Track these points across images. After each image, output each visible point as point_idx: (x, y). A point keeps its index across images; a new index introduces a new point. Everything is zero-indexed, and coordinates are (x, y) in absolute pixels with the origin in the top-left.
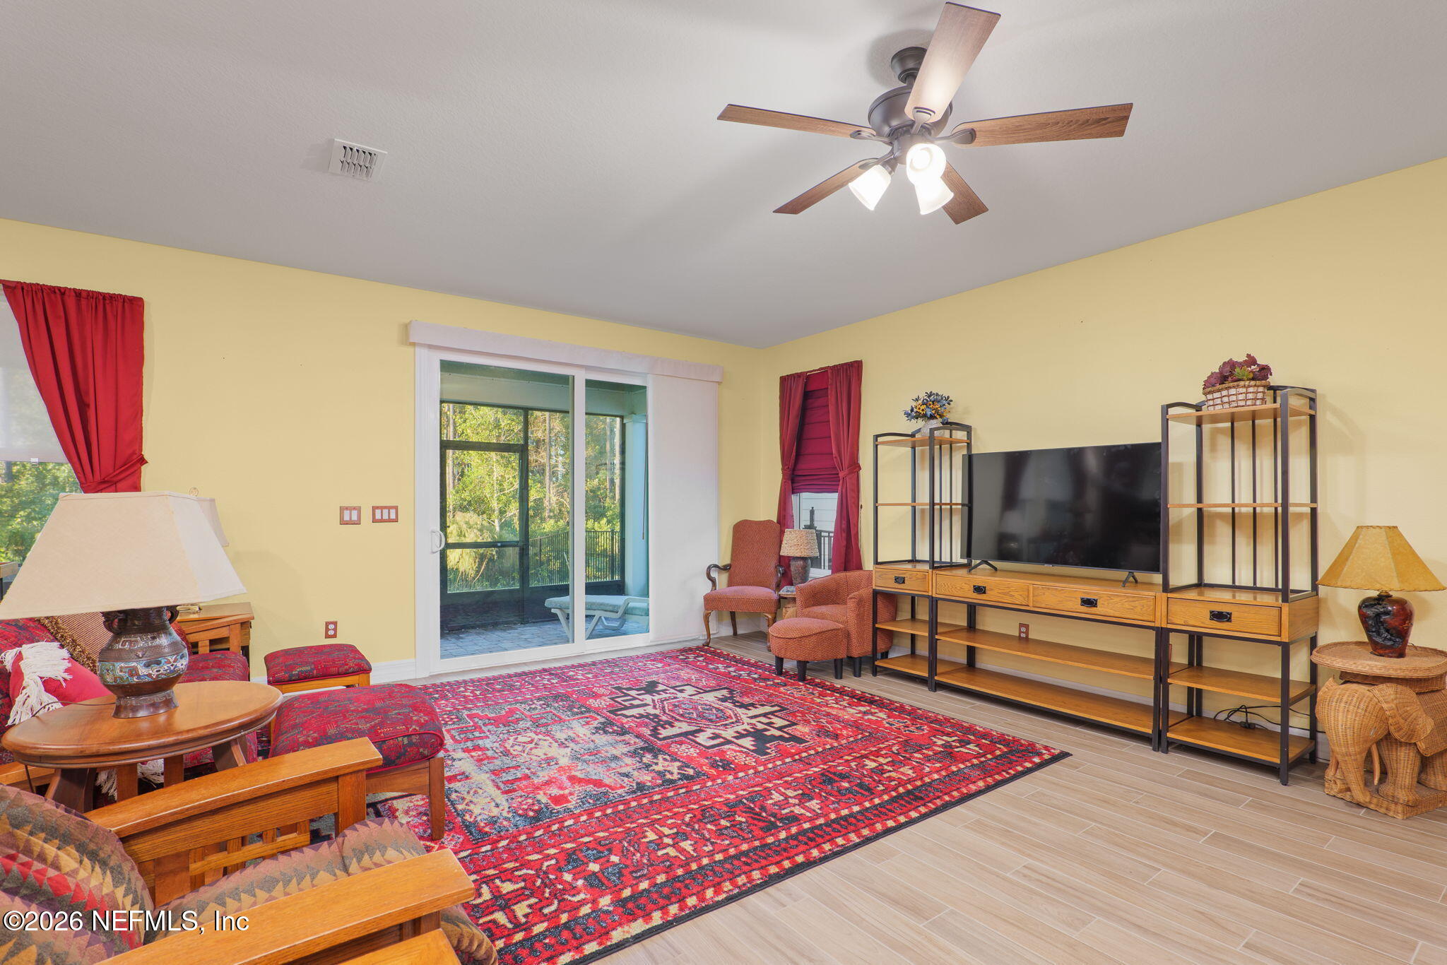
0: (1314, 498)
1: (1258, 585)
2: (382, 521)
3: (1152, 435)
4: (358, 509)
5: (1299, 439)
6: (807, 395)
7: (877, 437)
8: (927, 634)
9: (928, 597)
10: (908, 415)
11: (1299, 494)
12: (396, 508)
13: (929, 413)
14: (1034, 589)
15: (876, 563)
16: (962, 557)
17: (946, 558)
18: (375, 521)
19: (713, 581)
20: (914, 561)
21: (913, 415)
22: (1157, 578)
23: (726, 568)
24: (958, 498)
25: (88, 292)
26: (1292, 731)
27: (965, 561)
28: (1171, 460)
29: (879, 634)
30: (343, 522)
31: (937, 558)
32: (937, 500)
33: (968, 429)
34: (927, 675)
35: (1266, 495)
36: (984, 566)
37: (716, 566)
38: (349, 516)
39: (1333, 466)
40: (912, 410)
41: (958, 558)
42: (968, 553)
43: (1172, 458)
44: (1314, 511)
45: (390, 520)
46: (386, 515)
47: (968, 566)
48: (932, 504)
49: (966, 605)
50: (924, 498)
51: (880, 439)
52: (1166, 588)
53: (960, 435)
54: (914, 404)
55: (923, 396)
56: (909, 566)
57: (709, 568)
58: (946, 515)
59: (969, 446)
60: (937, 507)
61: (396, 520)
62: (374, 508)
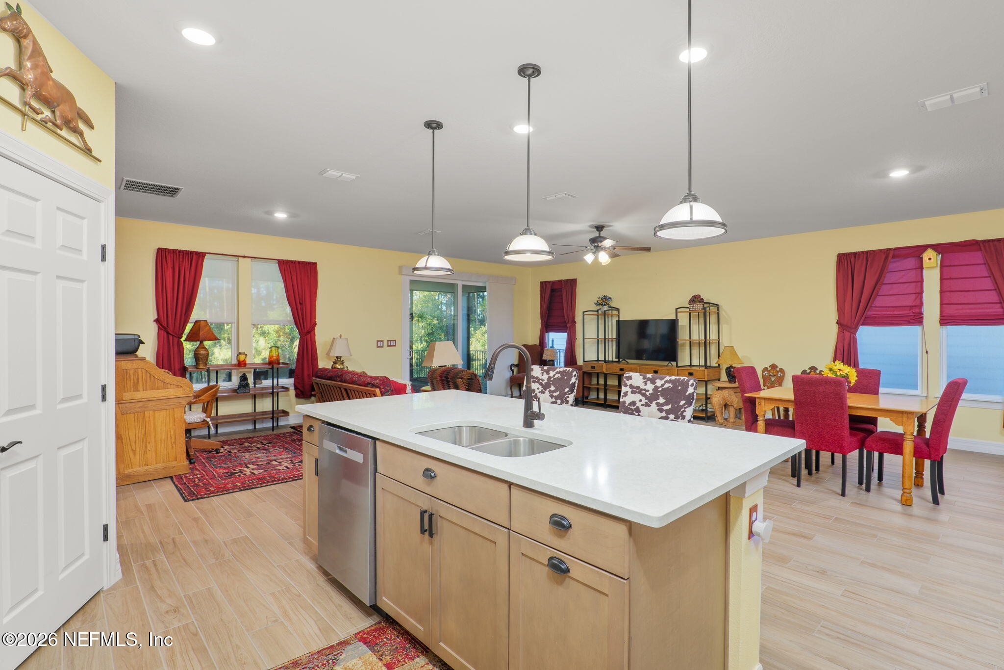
0: (719, 338)
1: (701, 365)
2: (390, 346)
3: (673, 317)
4: (383, 341)
5: (713, 318)
6: (553, 291)
7: (584, 312)
8: (603, 387)
9: (604, 373)
10: (596, 304)
11: (713, 336)
12: (395, 341)
13: (604, 304)
14: (639, 368)
15: (584, 361)
16: (616, 358)
17: (610, 359)
18: (388, 346)
19: (513, 371)
20: (598, 360)
21: (598, 304)
22: (674, 364)
23: (516, 366)
24: (614, 336)
25: (302, 262)
26: (709, 409)
27: (617, 360)
28: (679, 324)
29: (585, 389)
30: (378, 347)
31: (607, 359)
32: (607, 337)
33: (618, 310)
34: (603, 403)
35: (702, 337)
36: (623, 361)
37: (514, 364)
38: (379, 344)
39: (724, 328)
40: (597, 302)
41: (614, 359)
42: (618, 356)
43: (680, 324)
44: (719, 341)
45: (393, 346)
46: (392, 343)
47: (618, 362)
48: (605, 339)
49: (617, 376)
50: (601, 336)
51: (585, 313)
52: (677, 366)
53: (615, 312)
54: (598, 299)
55: (601, 296)
56: (596, 362)
57: (511, 365)
58: (610, 343)
59: (619, 316)
60: (607, 340)
61: (395, 346)
62: (388, 341)
